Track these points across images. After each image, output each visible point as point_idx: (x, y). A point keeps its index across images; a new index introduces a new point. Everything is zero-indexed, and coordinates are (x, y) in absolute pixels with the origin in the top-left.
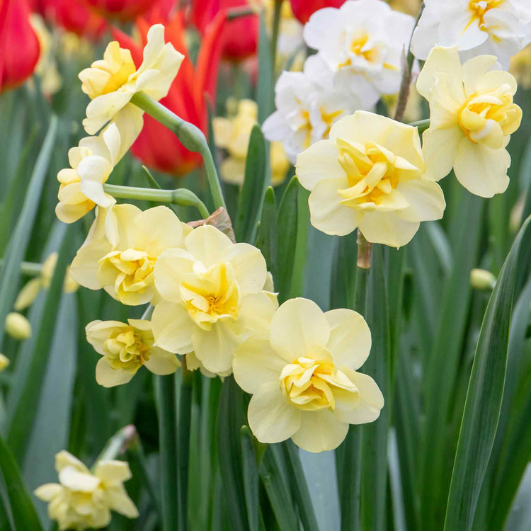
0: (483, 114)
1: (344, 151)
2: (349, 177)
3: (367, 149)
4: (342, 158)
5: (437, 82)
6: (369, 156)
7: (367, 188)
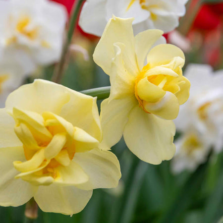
0: (161, 85)
1: (21, 121)
2: (25, 148)
3: (45, 120)
4: (19, 129)
5: (119, 53)
6: (47, 127)
7: (45, 160)
